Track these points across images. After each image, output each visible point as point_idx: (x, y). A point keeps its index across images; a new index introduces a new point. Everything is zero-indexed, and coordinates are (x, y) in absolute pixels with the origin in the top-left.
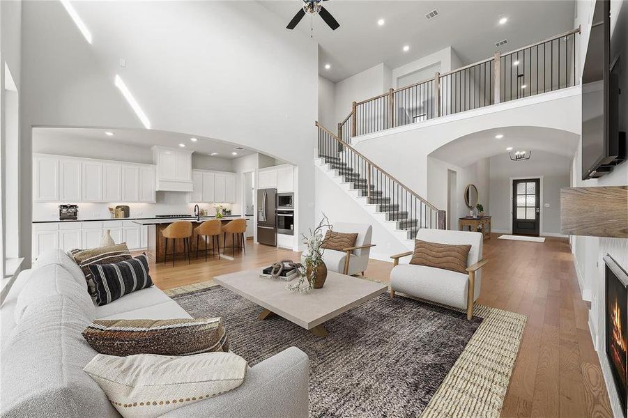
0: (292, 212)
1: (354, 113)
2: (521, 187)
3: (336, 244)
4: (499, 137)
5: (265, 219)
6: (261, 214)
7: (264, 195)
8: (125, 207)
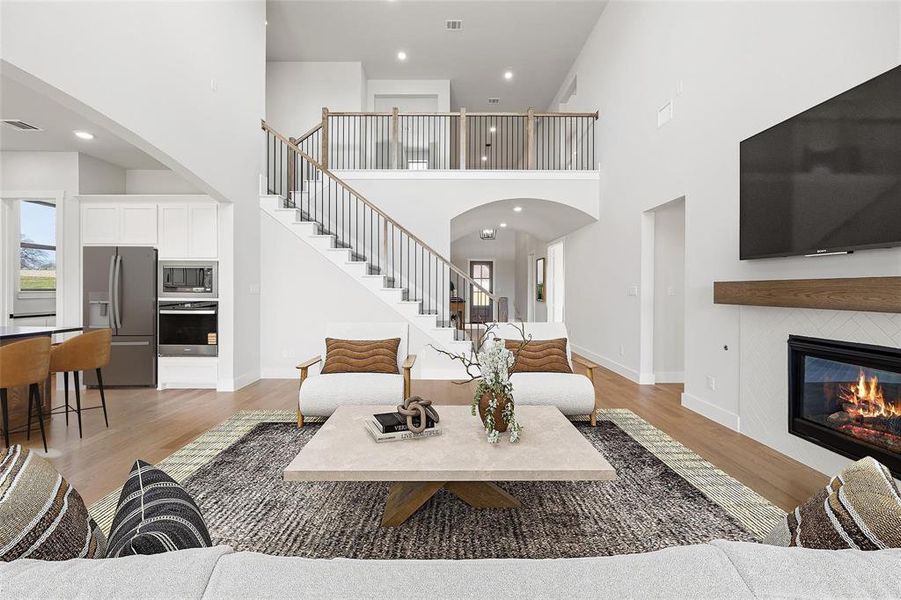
0: (214, 306)
1: (324, 126)
2: (477, 268)
3: (364, 361)
4: (518, 209)
5: (115, 322)
6: (96, 311)
7: (115, 261)
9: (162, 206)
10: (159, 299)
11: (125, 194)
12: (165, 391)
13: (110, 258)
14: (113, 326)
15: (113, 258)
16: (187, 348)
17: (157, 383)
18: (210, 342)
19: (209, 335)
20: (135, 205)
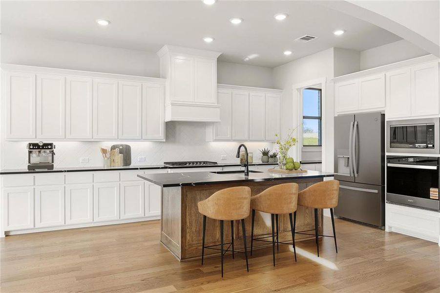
5: (354, 173)
6: (342, 163)
7: (354, 125)
8: (124, 147)
9: (389, 74)
10: (387, 154)
11: (360, 71)
12: (391, 233)
13: (350, 123)
14: (352, 175)
15: (352, 123)
16: (411, 199)
17: (385, 226)
18: (432, 196)
19: (431, 189)
20: (368, 78)
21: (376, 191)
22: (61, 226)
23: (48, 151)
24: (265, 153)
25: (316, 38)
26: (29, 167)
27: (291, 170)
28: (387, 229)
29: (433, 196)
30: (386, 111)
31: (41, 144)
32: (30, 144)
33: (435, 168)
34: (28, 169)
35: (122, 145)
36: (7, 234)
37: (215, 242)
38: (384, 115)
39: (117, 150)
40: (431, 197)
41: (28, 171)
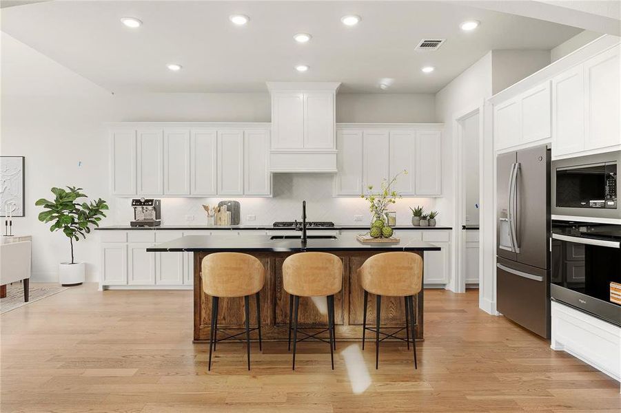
5: (514, 245)
6: (505, 229)
7: (514, 168)
8: (233, 204)
10: (553, 217)
14: (514, 250)
16: (582, 299)
17: (550, 339)
18: (613, 298)
19: (612, 285)
20: (531, 91)
21: (540, 279)
22: (151, 286)
23: (150, 208)
24: (418, 213)
25: (443, 40)
26: (132, 224)
27: (376, 238)
28: (553, 346)
29: (616, 299)
30: (552, 144)
31: (143, 201)
32: (133, 200)
33: (616, 245)
34: (131, 225)
35: (230, 202)
36: (106, 288)
37: (240, 325)
38: (550, 150)
39: (224, 207)
40: (611, 300)
41: (130, 227)
